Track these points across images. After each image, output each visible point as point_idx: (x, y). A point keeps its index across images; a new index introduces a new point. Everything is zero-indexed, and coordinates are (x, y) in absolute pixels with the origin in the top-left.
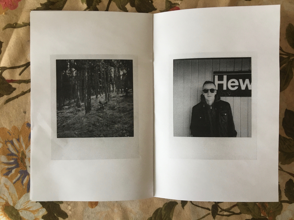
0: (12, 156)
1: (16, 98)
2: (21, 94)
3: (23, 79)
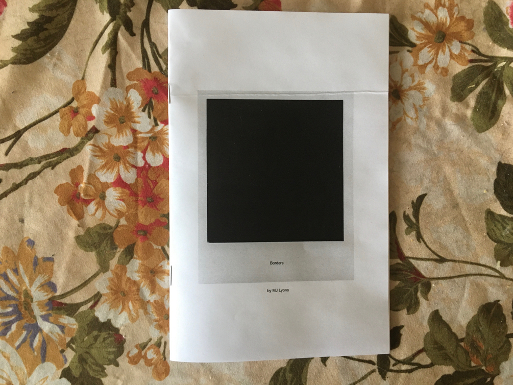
0: (8, 301)
1: (3, 198)
2: (11, 188)
3: (12, 162)
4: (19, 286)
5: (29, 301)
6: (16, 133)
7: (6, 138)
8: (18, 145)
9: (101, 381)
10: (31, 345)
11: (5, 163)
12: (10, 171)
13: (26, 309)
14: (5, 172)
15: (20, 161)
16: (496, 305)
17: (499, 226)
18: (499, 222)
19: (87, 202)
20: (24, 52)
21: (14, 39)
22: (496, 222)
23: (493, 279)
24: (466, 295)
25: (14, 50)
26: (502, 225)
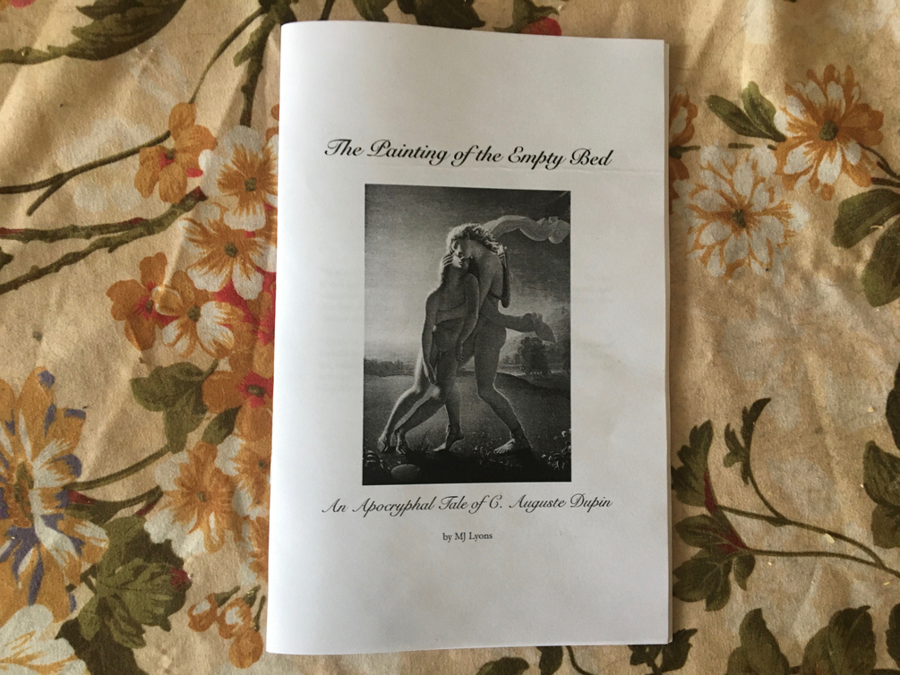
1: (11, 289)
2: (27, 274)
3: (38, 228)
4: (12, 455)
5: (26, 485)
6: (54, 177)
7: (34, 185)
8: (54, 199)
9: (132, 653)
10: (15, 568)
11: (24, 227)
12: (31, 242)
13: (17, 499)
14: (21, 243)
15: (53, 228)
16: (863, 614)
17: (885, 475)
18: (885, 467)
19: (164, 321)
20: (94, 39)
21: (80, 13)
22: (882, 467)
23: (864, 566)
24: (813, 589)
25: (76, 31)
26: (889, 473)
